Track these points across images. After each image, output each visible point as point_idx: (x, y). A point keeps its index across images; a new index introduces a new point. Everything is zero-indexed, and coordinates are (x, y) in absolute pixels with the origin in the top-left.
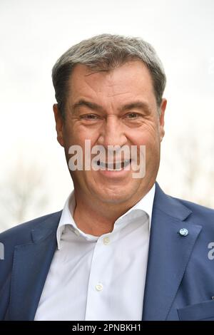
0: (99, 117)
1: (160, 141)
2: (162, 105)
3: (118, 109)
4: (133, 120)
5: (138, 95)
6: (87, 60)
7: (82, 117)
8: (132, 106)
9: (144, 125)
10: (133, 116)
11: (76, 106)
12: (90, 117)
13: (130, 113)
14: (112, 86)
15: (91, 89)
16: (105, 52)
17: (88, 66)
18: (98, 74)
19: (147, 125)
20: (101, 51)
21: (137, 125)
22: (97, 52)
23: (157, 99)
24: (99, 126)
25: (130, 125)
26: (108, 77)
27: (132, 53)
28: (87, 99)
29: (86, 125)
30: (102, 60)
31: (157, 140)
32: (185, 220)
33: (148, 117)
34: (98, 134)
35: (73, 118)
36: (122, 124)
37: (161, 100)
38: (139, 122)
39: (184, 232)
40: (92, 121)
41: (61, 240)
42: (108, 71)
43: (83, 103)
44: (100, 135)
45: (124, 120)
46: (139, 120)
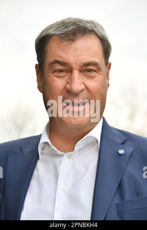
0: (67, 71)
1: (107, 90)
2: (108, 65)
3: (80, 66)
4: (89, 74)
5: (93, 57)
6: (60, 33)
7: (55, 71)
8: (88, 64)
9: (97, 78)
10: (89, 71)
11: (52, 64)
12: (61, 71)
13: (87, 69)
14: (76, 50)
15: (62, 52)
16: (71, 28)
17: (61, 37)
18: (67, 42)
19: (99, 77)
20: (69, 27)
21: (92, 77)
22: (66, 27)
23: (105, 61)
24: (66, 78)
25: (88, 77)
26: (73, 44)
27: (90, 29)
28: (59, 59)
29: (57, 77)
30: (70, 33)
31: (105, 89)
32: (123, 143)
33: (99, 72)
34: (66, 83)
35: (49, 72)
36: (82, 76)
37: (108, 62)
38: (93, 75)
39: (121, 152)
40: (62, 74)
41: (41, 153)
42: (73, 40)
43: (57, 62)
44: (68, 83)
45: (83, 74)
46: (94, 74)
